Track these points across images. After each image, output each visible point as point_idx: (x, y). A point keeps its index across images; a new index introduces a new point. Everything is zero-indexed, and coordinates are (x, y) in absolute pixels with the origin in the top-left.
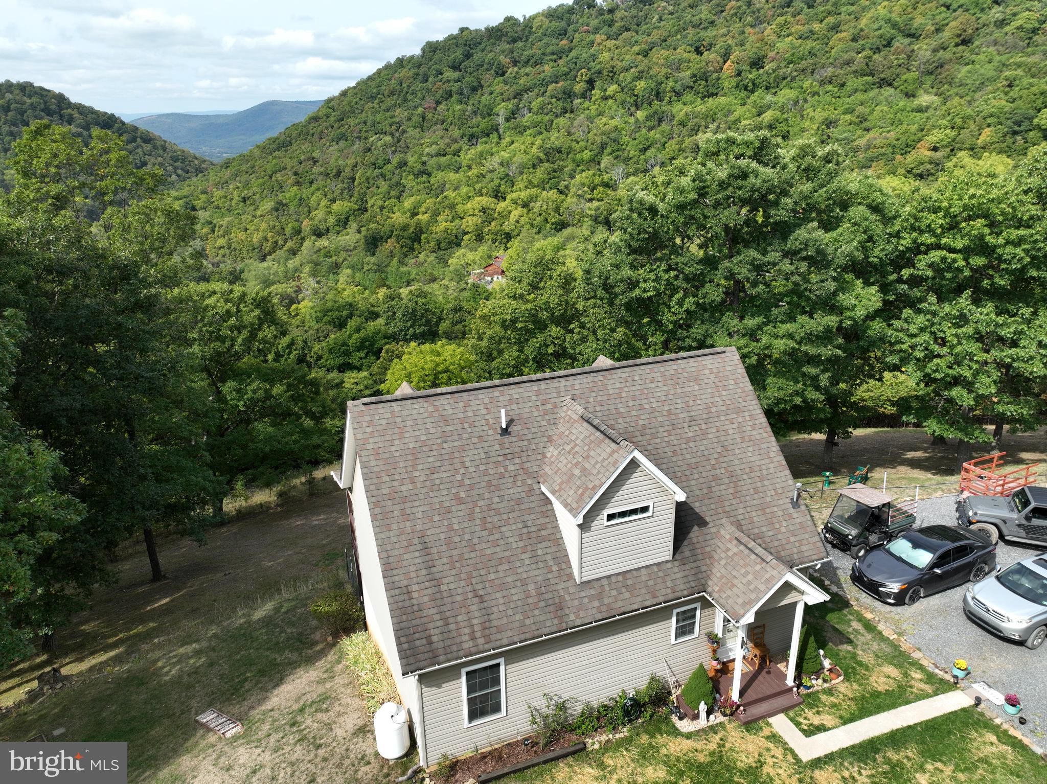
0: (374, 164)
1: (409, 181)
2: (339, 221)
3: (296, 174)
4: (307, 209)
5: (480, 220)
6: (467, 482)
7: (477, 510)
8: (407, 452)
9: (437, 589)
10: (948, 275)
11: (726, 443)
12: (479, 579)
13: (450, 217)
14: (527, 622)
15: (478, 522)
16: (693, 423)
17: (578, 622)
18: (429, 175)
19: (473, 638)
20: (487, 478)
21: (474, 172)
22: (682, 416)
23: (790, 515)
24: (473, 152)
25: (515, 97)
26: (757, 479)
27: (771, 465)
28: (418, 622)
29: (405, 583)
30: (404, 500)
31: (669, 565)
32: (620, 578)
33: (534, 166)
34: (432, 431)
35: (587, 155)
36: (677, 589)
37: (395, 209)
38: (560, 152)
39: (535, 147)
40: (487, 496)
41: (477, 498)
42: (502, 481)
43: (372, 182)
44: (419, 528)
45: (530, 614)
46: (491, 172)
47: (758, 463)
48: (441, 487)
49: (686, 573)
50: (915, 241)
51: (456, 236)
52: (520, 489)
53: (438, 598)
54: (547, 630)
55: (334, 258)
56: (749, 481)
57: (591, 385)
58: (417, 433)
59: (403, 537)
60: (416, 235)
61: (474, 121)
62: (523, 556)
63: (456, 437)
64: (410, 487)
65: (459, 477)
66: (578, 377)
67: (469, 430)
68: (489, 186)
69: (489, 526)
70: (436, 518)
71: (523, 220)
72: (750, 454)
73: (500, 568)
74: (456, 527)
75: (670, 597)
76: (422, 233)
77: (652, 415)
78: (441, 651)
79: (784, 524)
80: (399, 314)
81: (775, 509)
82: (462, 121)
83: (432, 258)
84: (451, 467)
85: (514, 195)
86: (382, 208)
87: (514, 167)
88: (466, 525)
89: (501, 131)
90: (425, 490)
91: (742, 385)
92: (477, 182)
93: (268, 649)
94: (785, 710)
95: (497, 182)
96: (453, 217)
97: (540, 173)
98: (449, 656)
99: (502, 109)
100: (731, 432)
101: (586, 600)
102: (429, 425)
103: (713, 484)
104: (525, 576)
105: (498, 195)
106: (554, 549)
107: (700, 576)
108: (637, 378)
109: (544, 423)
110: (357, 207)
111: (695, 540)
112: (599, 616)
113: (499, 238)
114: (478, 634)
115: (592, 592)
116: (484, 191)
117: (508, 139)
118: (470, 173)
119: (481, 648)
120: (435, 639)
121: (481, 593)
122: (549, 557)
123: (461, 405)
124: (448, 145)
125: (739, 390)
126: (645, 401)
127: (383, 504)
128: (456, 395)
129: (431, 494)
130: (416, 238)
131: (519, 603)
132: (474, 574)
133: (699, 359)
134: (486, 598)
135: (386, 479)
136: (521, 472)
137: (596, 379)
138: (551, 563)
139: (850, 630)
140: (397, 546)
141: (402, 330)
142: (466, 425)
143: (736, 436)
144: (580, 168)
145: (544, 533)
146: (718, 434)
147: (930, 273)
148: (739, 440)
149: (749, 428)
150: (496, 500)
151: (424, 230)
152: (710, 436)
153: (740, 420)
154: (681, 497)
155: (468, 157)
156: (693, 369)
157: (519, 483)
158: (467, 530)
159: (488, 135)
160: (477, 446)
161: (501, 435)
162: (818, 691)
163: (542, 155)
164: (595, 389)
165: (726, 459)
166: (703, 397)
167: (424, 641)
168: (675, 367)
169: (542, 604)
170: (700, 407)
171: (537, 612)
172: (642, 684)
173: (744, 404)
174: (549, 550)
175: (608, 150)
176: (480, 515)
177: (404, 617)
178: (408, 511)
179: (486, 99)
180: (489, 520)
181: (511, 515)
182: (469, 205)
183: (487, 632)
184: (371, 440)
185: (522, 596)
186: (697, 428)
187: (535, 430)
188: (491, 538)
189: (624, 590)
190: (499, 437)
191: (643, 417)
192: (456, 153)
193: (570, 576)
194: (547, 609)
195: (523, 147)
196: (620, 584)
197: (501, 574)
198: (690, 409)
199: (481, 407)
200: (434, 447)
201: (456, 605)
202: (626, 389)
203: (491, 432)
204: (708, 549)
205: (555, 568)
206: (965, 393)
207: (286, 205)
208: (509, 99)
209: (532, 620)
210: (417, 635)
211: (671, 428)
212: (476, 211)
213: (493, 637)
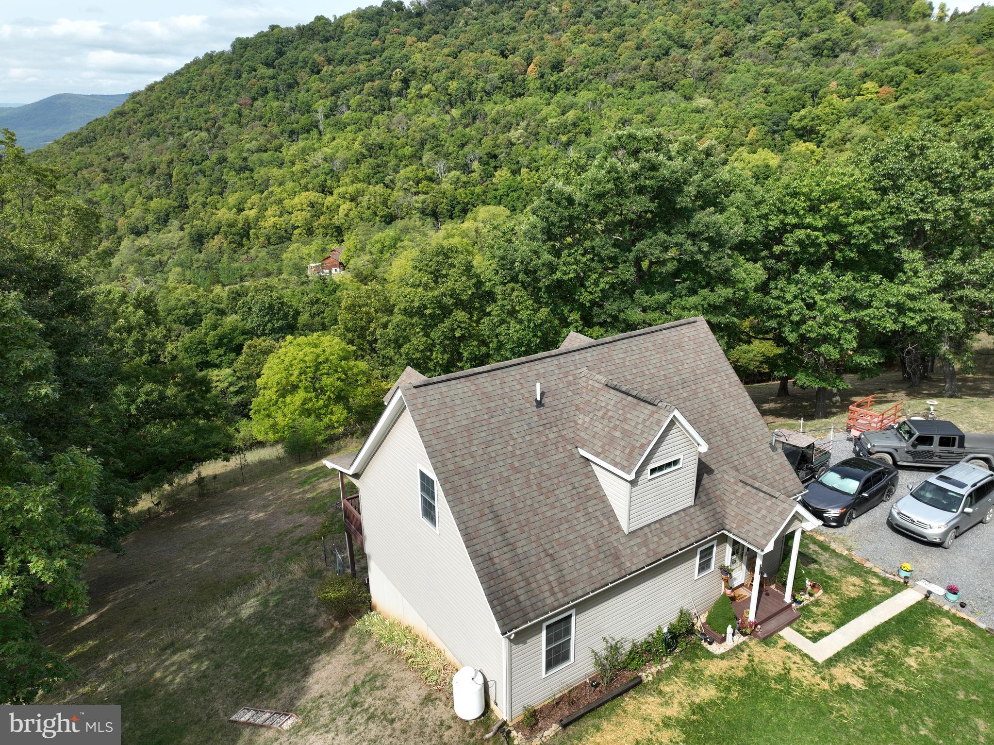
0: (191, 160)
1: (230, 177)
2: (158, 219)
3: (105, 171)
4: (121, 207)
5: (309, 214)
6: (518, 452)
7: (532, 477)
8: (462, 429)
9: (513, 553)
10: (812, 250)
11: (713, 400)
12: (546, 540)
13: (278, 213)
14: (594, 573)
15: (535, 488)
16: (685, 385)
17: (634, 568)
18: (252, 170)
19: (553, 594)
20: (533, 448)
21: (298, 167)
22: (675, 379)
23: (772, 457)
24: (295, 148)
25: (332, 95)
26: (742, 429)
27: (750, 417)
28: (504, 585)
29: (486, 550)
30: (469, 474)
31: (692, 510)
32: (658, 525)
33: (358, 162)
34: (479, 408)
35: (408, 150)
36: (703, 529)
37: (219, 205)
38: (381, 148)
39: (357, 143)
40: (537, 463)
41: (529, 466)
42: (546, 449)
43: (190, 179)
44: (487, 498)
45: (594, 566)
46: (315, 167)
47: (740, 415)
48: (498, 459)
49: (707, 515)
50: (782, 222)
51: (286, 231)
52: (562, 455)
53: (516, 560)
54: (611, 579)
55: (158, 257)
56: (736, 431)
57: (600, 356)
58: (466, 411)
59: (475, 508)
60: (245, 230)
61: (293, 117)
62: (578, 515)
63: (500, 412)
64: (471, 461)
65: (510, 449)
66: (589, 350)
67: (510, 405)
68: (315, 181)
69: (544, 490)
70: (499, 488)
71: (353, 214)
73: (562, 528)
74: (517, 494)
75: (699, 537)
76: (250, 228)
77: (653, 380)
78: (529, 609)
79: (769, 465)
80: (255, 309)
81: (760, 453)
82: (281, 118)
83: (263, 253)
84: (501, 440)
85: (341, 190)
86: (204, 205)
87: (338, 162)
88: (525, 491)
89: (321, 128)
90: (484, 463)
91: (714, 349)
92: (302, 178)
93: (273, 643)
94: (789, 624)
95: (322, 177)
96: (281, 212)
97: (365, 168)
98: (537, 612)
99: (321, 107)
100: (715, 390)
101: (635, 548)
102: (475, 403)
103: (710, 436)
104: (583, 532)
105: (325, 190)
106: (601, 506)
107: (717, 517)
108: (634, 348)
109: (570, 393)
110: (177, 204)
111: (707, 486)
112: (649, 561)
113: (330, 231)
114: (556, 589)
115: (639, 540)
116: (310, 186)
117: (328, 136)
118: (294, 169)
119: (562, 601)
120: (522, 598)
121: (551, 552)
122: (598, 513)
123: (498, 382)
124: (268, 141)
125: (713, 354)
126: (645, 368)
127: (451, 479)
128: (492, 373)
129: (491, 466)
130: (245, 233)
131: (584, 557)
132: (542, 535)
133: (678, 328)
134: (556, 556)
135: (449, 456)
136: (560, 439)
137: (603, 351)
138: (601, 518)
139: (811, 551)
140: (472, 517)
141: (259, 325)
142: (506, 400)
143: (719, 394)
144: (404, 163)
145: (590, 492)
146: (705, 393)
147: (797, 249)
148: (722, 397)
149: (727, 386)
150: (545, 466)
151: (252, 225)
152: (700, 395)
153: (719, 379)
154: (704, 448)
155: (290, 153)
156: (675, 338)
157: (561, 450)
158: (527, 496)
159: (308, 132)
160: (519, 419)
161: (537, 407)
162: (808, 605)
163: (364, 151)
164: (604, 360)
165: (715, 414)
166: (688, 361)
167: (513, 602)
168: (661, 337)
169: (602, 556)
170: (687, 371)
171: (599, 564)
172: (674, 618)
173: (719, 365)
174: (597, 507)
175: (428, 147)
176: (535, 482)
177: (492, 582)
178: (474, 484)
179: (302, 96)
180: (543, 485)
181: (560, 479)
182: (297, 200)
183: (563, 586)
184: (428, 421)
185: (584, 551)
186: (688, 389)
187: (563, 401)
188: (548, 501)
189: (662, 535)
190: (535, 409)
191: (646, 382)
192: (278, 149)
193: (619, 528)
194: (606, 560)
195: (345, 143)
196: (659, 531)
197: (564, 533)
198: (681, 372)
199: (515, 383)
200: (484, 423)
201: (532, 565)
202: (628, 359)
203: (528, 405)
204: (718, 493)
205: (605, 523)
206: (831, 348)
207: (96, 203)
208: (326, 97)
209: (597, 571)
210: (506, 597)
212: (304, 206)
213: (569, 591)
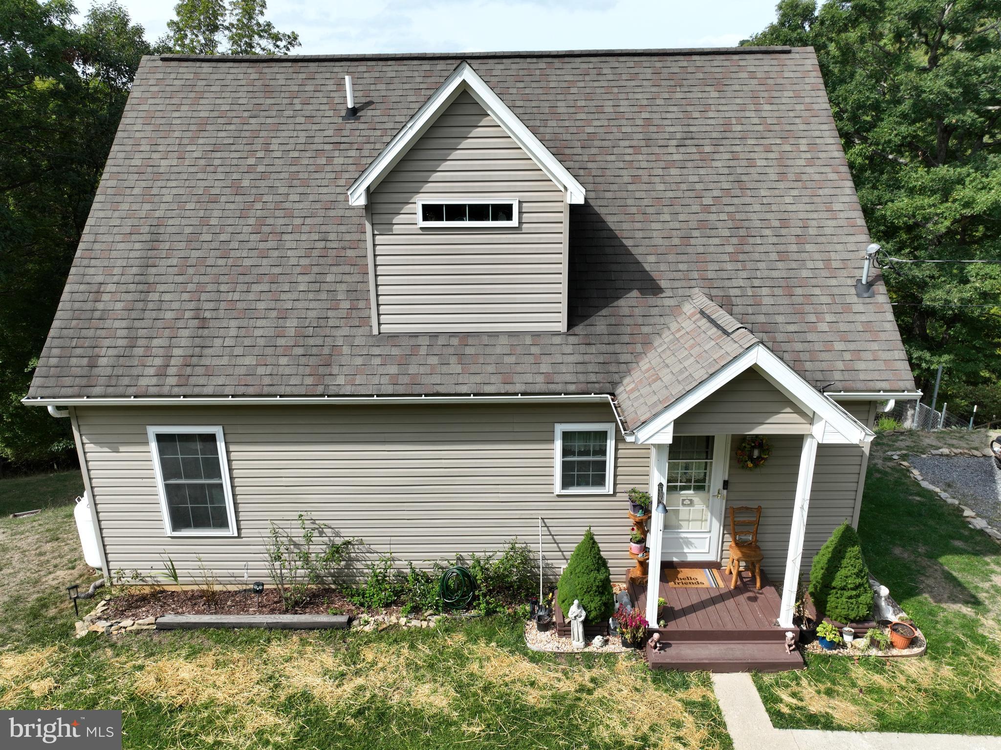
6: (261, 168)
7: (259, 206)
8: (193, 121)
9: (141, 296)
11: (744, 178)
12: (214, 296)
14: (261, 370)
15: (251, 221)
16: (689, 142)
17: (348, 390)
19: (162, 374)
20: (294, 169)
22: (671, 129)
23: (847, 308)
26: (793, 240)
28: (91, 333)
29: (100, 279)
30: (157, 176)
31: (557, 340)
34: (243, 101)
36: (558, 379)
40: (283, 190)
41: (266, 191)
42: (316, 175)
44: (157, 214)
45: (269, 360)
47: (802, 215)
49: (587, 358)
53: (137, 308)
54: (288, 390)
56: (775, 240)
58: (220, 101)
59: (129, 222)
62: (300, 278)
63: (274, 113)
64: (175, 162)
65: (251, 161)
67: (298, 107)
69: (266, 229)
70: (191, 206)
72: (788, 200)
73: (255, 288)
74: (214, 221)
77: (612, 123)
78: (101, 380)
79: (829, 318)
81: (817, 291)
84: (248, 148)
88: (230, 221)
90: (194, 169)
98: (110, 390)
100: (759, 163)
101: (377, 361)
102: (242, 94)
104: (289, 305)
107: (613, 368)
111: (626, 311)
112: (389, 390)
114: (172, 371)
115: (395, 351)
119: (166, 390)
120: (103, 361)
121: (208, 315)
122: (341, 287)
123: (302, 76)
125: (800, 107)
127: (125, 176)
128: (300, 63)
129: (200, 176)
132: (210, 287)
134: (211, 323)
137: (532, 66)
138: (341, 296)
139: (984, 585)
140: (116, 230)
142: (297, 101)
143: (769, 170)
145: (350, 253)
146: (733, 163)
148: (774, 177)
149: (801, 162)
150: (295, 198)
152: (717, 164)
153: (788, 148)
154: (577, 195)
158: (230, 229)
160: (300, 127)
161: (344, 117)
165: (736, 201)
166: (724, 108)
167: (85, 361)
169: (300, 351)
170: (710, 122)
171: (283, 361)
173: (803, 127)
174: (347, 278)
176: (259, 214)
178: (155, 191)
180: (270, 221)
181: (308, 221)
183: (189, 370)
185: (271, 332)
186: (693, 150)
188: (262, 245)
189: (453, 360)
191: (596, 123)
194: (303, 360)
196: (451, 350)
197: (252, 296)
198: (691, 122)
200: (235, 120)
201: (159, 324)
203: (331, 113)
204: (645, 330)
205: (346, 305)
209: (269, 370)
210: (78, 351)
211: (643, 143)
213: (193, 380)
